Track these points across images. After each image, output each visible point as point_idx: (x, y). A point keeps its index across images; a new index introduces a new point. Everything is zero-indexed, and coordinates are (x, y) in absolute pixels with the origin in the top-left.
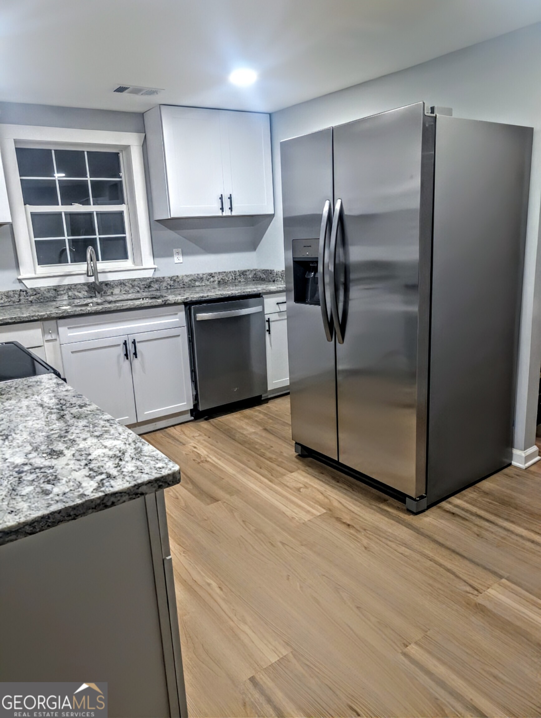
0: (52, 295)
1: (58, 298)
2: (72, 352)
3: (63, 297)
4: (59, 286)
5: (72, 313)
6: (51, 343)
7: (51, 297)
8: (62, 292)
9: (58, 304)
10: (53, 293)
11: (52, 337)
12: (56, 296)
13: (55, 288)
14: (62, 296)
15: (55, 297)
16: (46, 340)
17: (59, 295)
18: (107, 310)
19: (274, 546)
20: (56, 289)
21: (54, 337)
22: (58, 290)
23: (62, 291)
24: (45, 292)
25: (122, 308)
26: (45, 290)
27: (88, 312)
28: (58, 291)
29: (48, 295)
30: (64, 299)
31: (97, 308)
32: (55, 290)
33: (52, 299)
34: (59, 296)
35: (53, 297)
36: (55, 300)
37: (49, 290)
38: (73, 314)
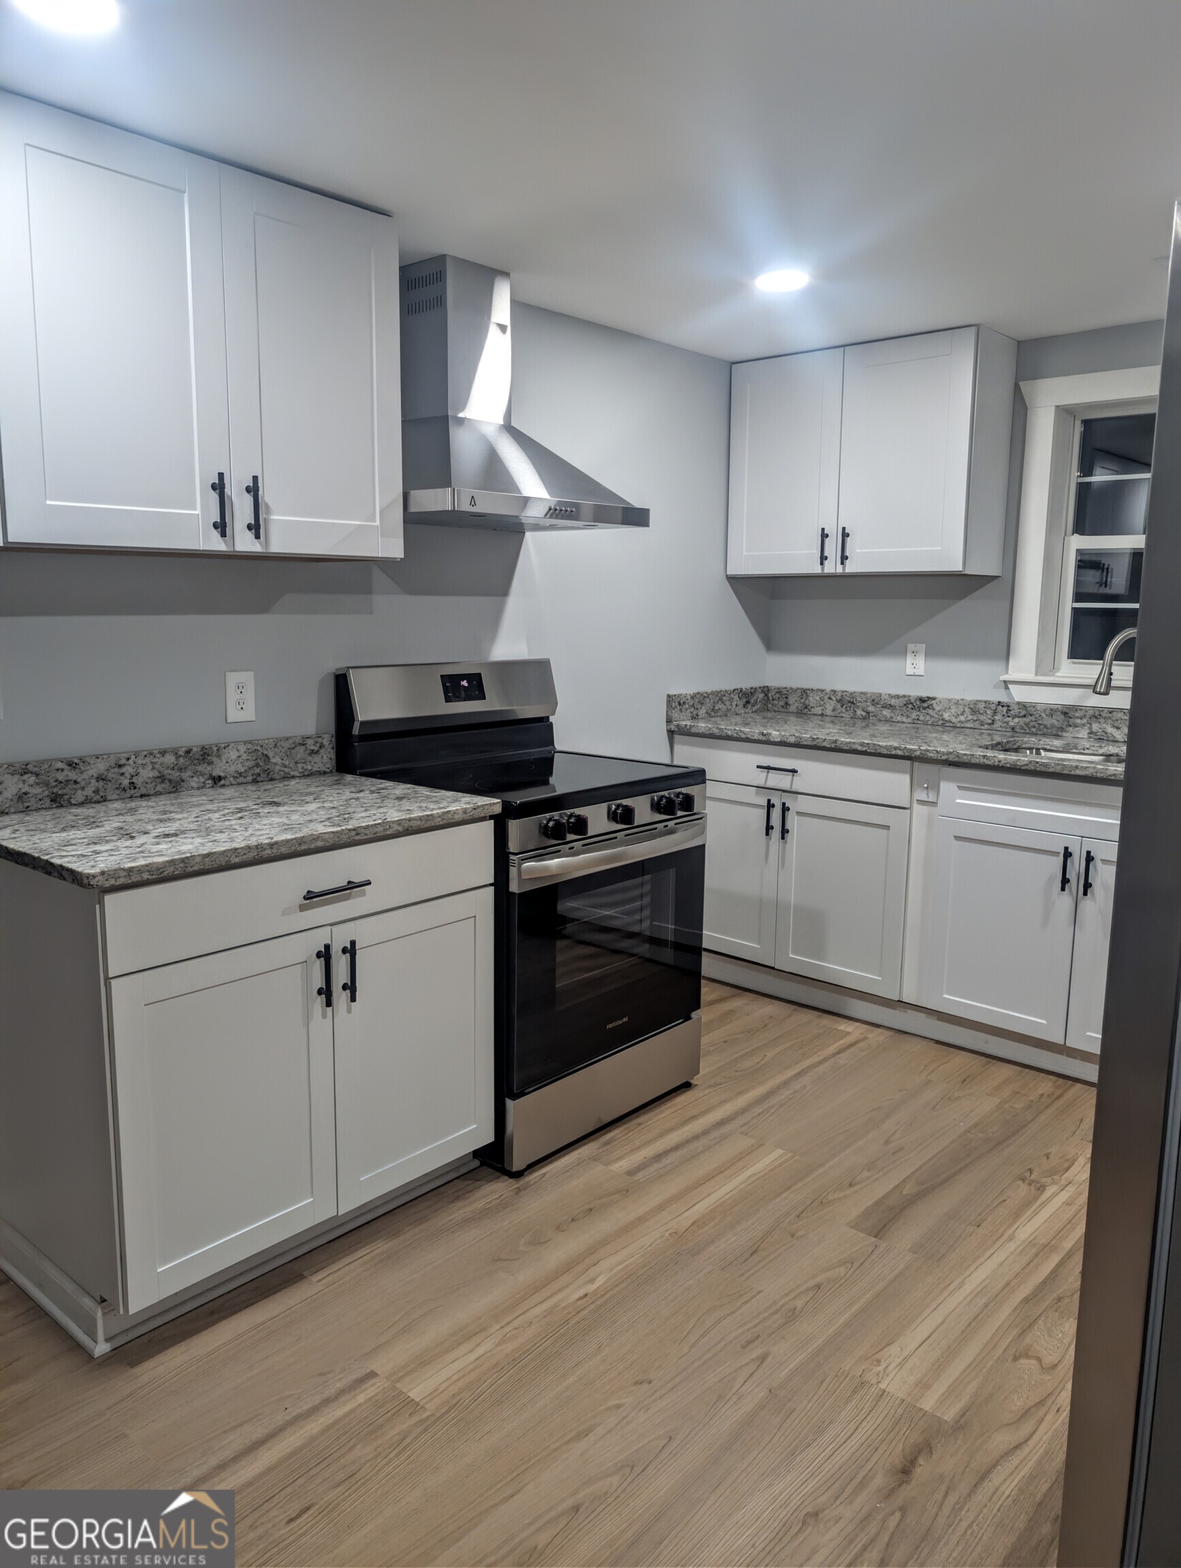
0: (1056, 723)
1: (1066, 731)
2: (957, 838)
3: (1078, 732)
4: (1075, 708)
5: (965, 759)
6: (925, 808)
7: (1053, 726)
8: (1078, 721)
9: (1041, 742)
10: (1056, 721)
11: (928, 797)
12: (1064, 727)
13: (1064, 710)
14: (1077, 729)
15: (1062, 729)
16: (918, 799)
17: (1071, 726)
18: (1038, 769)
19: (744, 1347)
20: (1067, 713)
21: (932, 798)
22: (1071, 714)
23: (1078, 718)
24: (1044, 715)
25: (1073, 773)
26: (1045, 711)
27: (996, 763)
28: (1071, 718)
29: (1049, 721)
30: (1080, 736)
31: (1017, 760)
32: (1065, 714)
33: (1054, 732)
34: (1071, 729)
35: (1058, 728)
36: (1060, 733)
37: (1052, 711)
38: (966, 761)
